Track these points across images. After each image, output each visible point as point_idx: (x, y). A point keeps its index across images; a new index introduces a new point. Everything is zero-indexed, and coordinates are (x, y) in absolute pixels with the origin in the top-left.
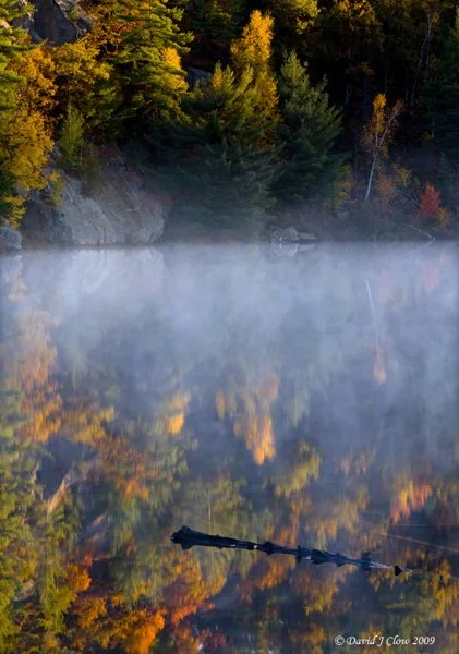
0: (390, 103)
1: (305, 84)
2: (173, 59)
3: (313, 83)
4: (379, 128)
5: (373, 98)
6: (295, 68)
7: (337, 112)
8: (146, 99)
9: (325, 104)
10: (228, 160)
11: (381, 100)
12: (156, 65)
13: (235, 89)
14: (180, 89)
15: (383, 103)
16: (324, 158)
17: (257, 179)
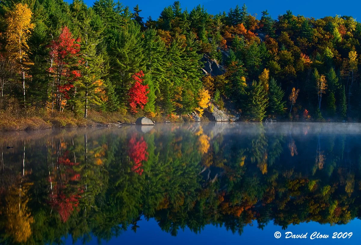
0: (296, 90)
1: (275, 85)
2: (244, 79)
3: (278, 85)
4: (293, 96)
5: (292, 89)
6: (273, 81)
7: (283, 92)
8: (237, 88)
9: (280, 90)
10: (254, 102)
11: (294, 89)
12: (239, 80)
13: (257, 86)
14: (245, 86)
15: (295, 90)
16: (279, 102)
17: (262, 106)
